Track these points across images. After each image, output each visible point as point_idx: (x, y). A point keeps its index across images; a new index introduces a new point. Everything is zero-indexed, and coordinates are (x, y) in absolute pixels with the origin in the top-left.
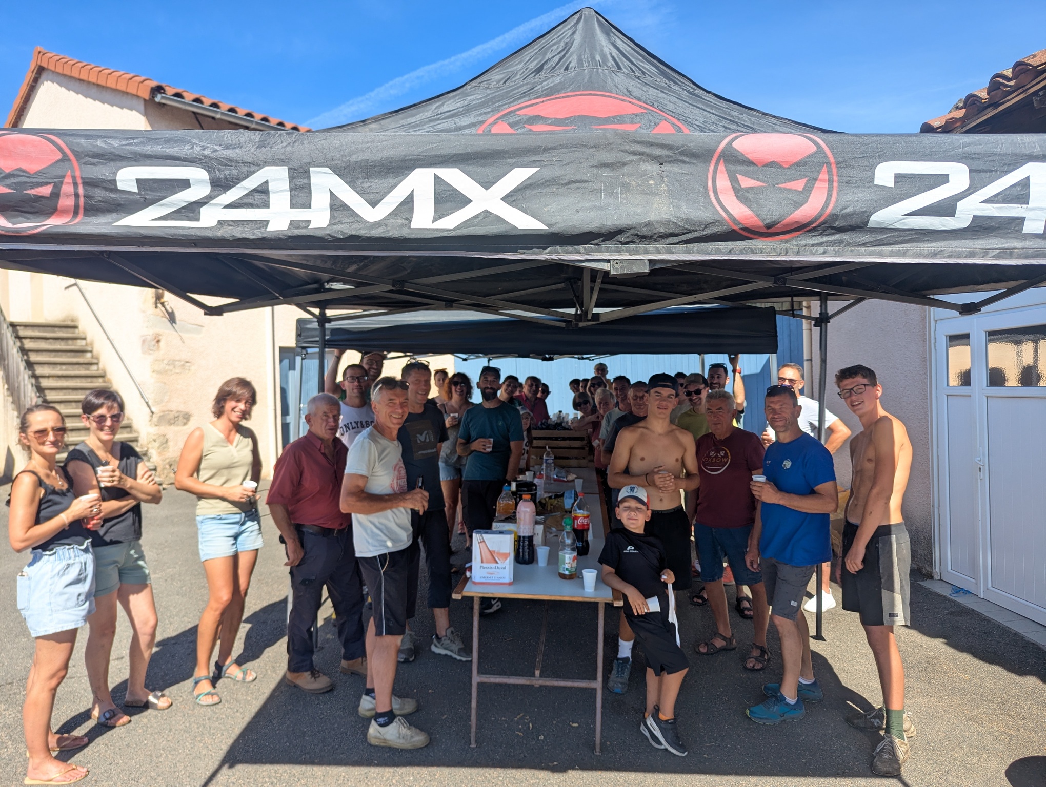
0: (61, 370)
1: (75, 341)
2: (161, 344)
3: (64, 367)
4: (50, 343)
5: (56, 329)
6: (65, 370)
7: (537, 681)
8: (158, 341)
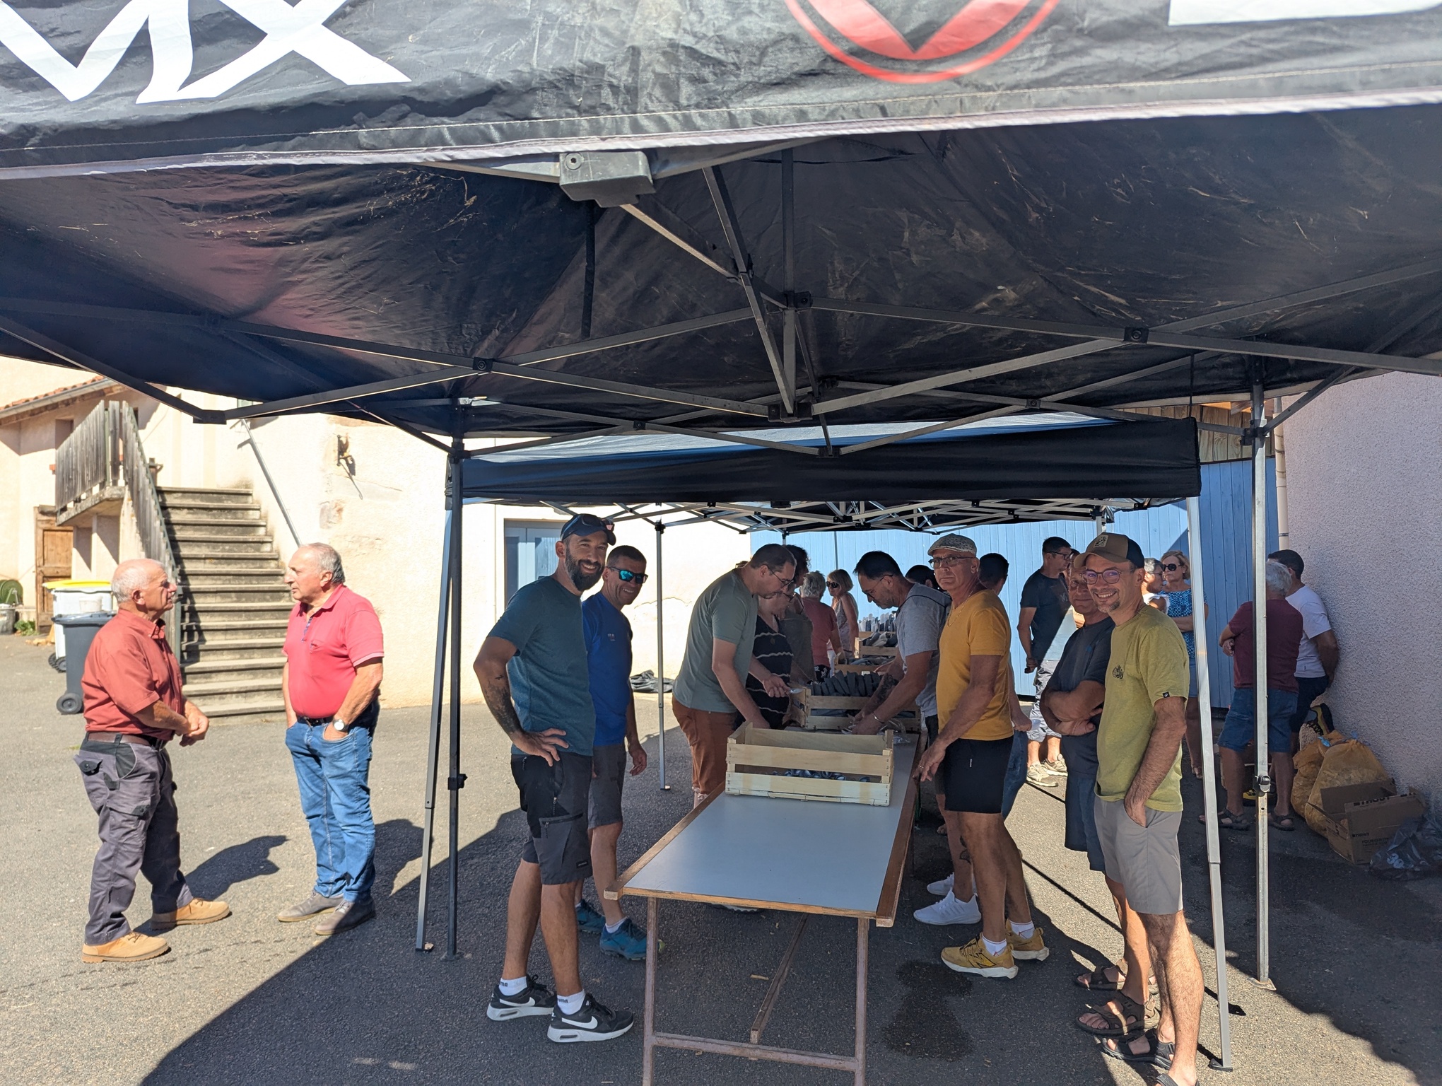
0: (223, 550)
1: (245, 512)
2: (344, 514)
3: (227, 547)
4: (214, 515)
5: (224, 497)
6: (230, 551)
7: (753, 1050)
8: (340, 510)
